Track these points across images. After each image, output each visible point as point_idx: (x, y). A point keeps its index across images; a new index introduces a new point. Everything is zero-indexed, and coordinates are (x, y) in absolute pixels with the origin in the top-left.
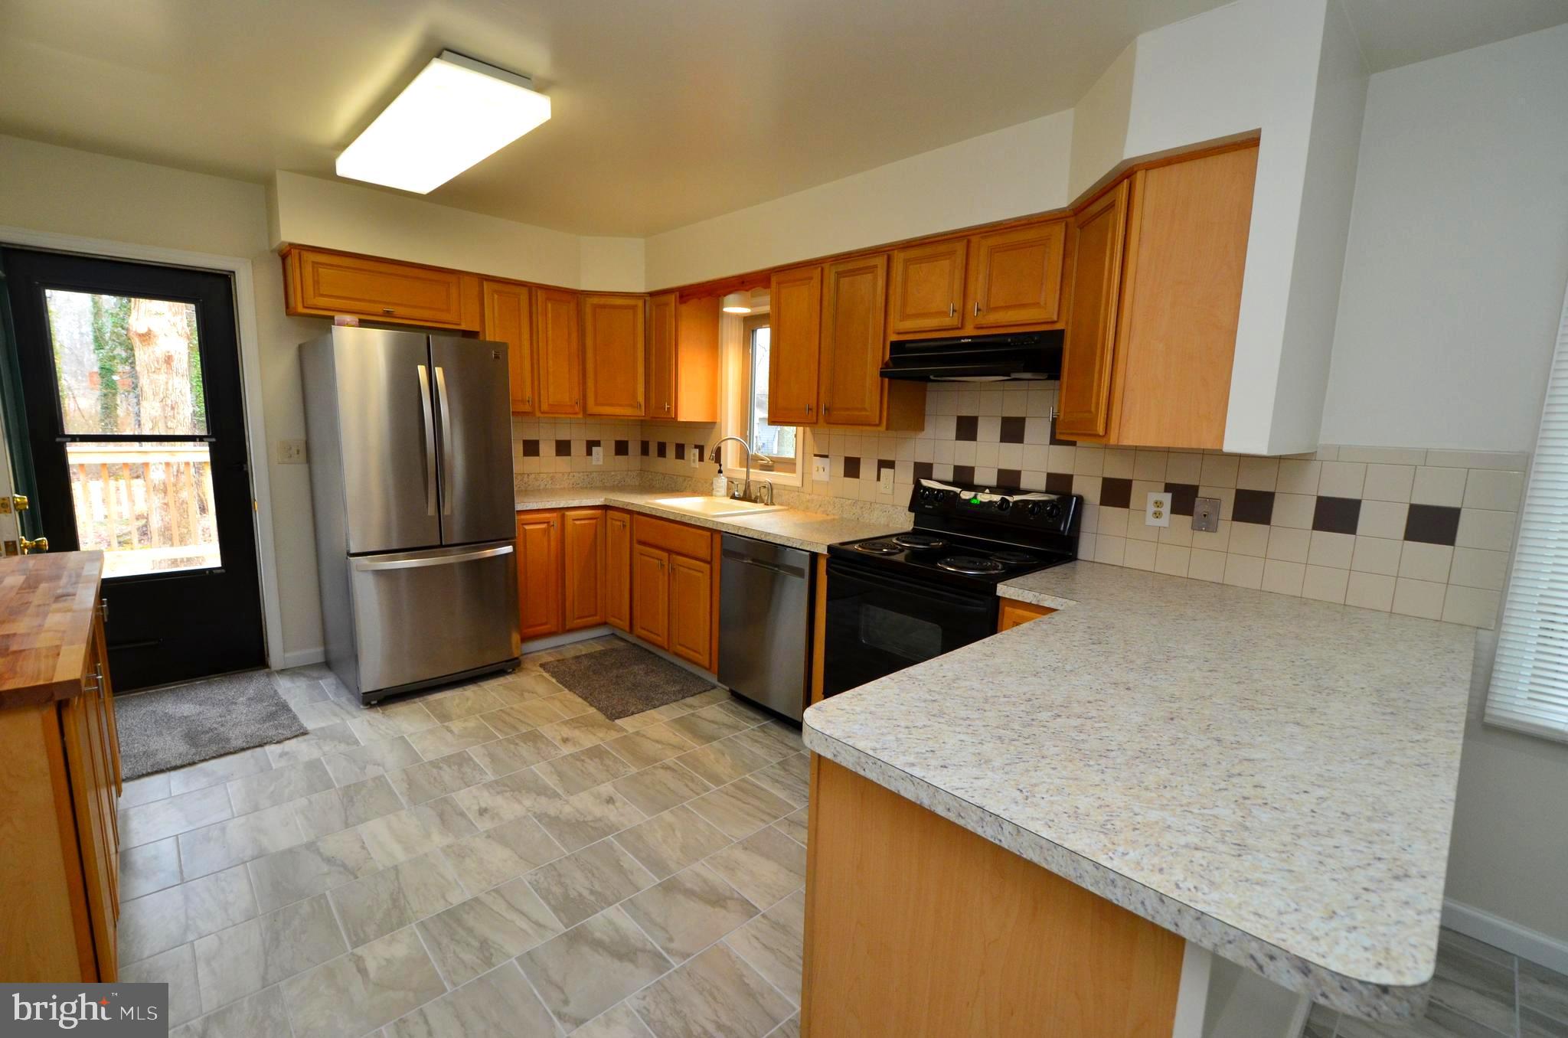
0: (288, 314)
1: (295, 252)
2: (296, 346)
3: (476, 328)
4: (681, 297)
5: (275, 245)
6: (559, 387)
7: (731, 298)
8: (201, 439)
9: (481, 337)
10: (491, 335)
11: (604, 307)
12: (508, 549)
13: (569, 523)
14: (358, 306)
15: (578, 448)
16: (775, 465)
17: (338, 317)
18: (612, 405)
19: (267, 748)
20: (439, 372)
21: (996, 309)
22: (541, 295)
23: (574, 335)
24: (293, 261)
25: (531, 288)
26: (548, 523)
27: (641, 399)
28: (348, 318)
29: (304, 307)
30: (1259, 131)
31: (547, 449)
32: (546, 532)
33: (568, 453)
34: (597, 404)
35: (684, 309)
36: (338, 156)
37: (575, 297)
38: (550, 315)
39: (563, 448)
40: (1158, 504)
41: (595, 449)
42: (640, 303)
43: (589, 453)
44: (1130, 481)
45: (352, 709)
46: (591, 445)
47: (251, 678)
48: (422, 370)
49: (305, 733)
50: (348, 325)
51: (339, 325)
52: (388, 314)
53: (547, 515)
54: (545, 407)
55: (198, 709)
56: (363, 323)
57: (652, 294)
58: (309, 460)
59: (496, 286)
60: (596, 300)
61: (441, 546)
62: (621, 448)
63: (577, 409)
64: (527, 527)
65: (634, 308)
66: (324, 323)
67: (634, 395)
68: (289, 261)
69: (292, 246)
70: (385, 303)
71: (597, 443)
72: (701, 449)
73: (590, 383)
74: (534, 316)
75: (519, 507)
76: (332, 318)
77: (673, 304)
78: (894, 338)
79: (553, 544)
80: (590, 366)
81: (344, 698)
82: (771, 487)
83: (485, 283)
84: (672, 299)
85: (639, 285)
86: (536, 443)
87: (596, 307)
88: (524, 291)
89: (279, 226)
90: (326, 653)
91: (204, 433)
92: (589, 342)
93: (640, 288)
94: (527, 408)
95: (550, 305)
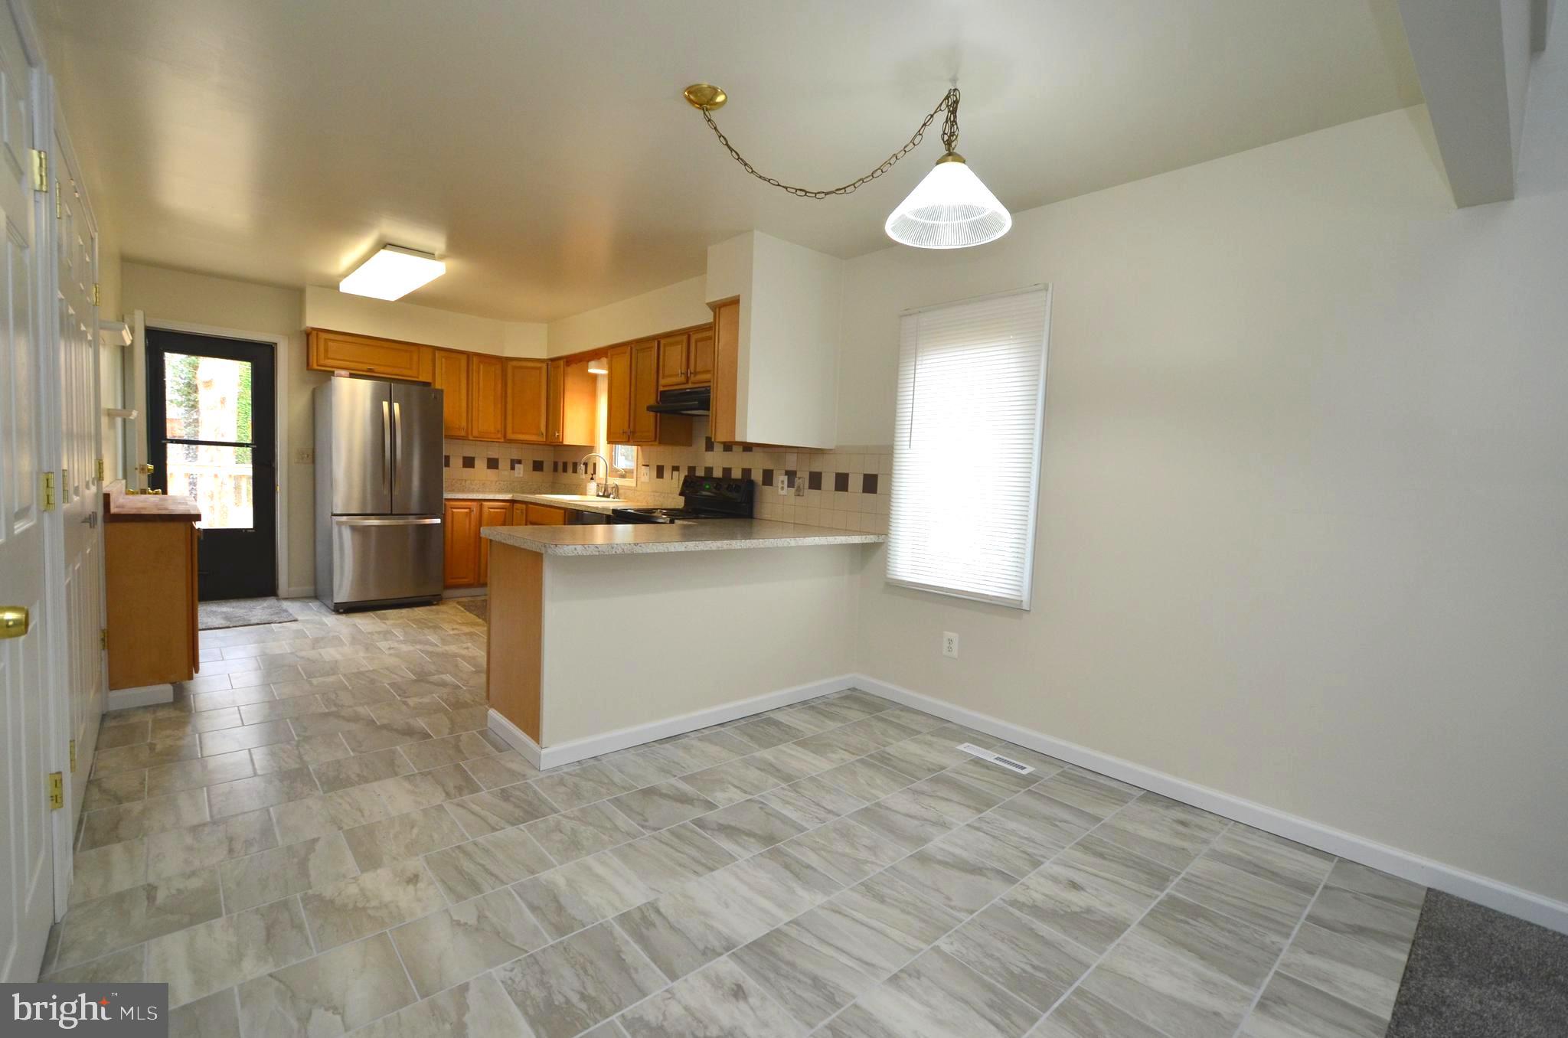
0: (308, 369)
1: (314, 333)
2: (311, 389)
3: (429, 380)
4: (567, 362)
5: (303, 328)
6: (487, 420)
7: (592, 363)
8: (247, 445)
9: (432, 387)
10: (438, 386)
11: (521, 368)
12: (438, 521)
13: (486, 510)
14: (352, 365)
15: (504, 464)
16: (627, 475)
17: (337, 372)
18: (523, 433)
19: (272, 625)
20: (396, 406)
21: (700, 373)
22: (475, 359)
23: (499, 386)
24: (313, 339)
25: (469, 355)
26: (470, 508)
27: (543, 429)
28: (343, 372)
29: (318, 365)
30: (739, 296)
31: (481, 464)
32: (469, 514)
33: (496, 467)
34: (513, 433)
35: (569, 369)
36: (341, 281)
37: (503, 362)
38: (481, 373)
39: (493, 464)
40: (783, 482)
41: (517, 466)
42: (544, 366)
43: (513, 468)
44: (772, 471)
45: (328, 614)
46: (514, 463)
47: (266, 600)
48: (385, 404)
49: (296, 620)
50: (341, 376)
51: (337, 376)
52: (370, 370)
53: (469, 503)
54: (475, 433)
55: (231, 609)
56: (352, 376)
57: (553, 360)
58: (314, 462)
59: (443, 354)
60: (515, 363)
61: (391, 514)
62: (538, 466)
63: (499, 436)
64: (455, 510)
65: (540, 368)
66: (328, 375)
67: (539, 427)
68: (310, 337)
69: (314, 329)
70: (370, 364)
71: (519, 462)
72: (586, 464)
73: (509, 418)
74: (470, 373)
75: (446, 495)
76: (333, 372)
77: (562, 367)
78: (661, 389)
79: (473, 523)
80: (510, 406)
81: (323, 610)
82: (617, 487)
83: (437, 353)
84: (562, 363)
85: (543, 354)
86: (473, 459)
87: (515, 368)
88: (465, 357)
89: (305, 318)
90: (316, 590)
91: (249, 441)
92: (509, 391)
93: (544, 356)
94: (463, 433)
95: (482, 366)
